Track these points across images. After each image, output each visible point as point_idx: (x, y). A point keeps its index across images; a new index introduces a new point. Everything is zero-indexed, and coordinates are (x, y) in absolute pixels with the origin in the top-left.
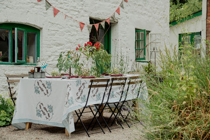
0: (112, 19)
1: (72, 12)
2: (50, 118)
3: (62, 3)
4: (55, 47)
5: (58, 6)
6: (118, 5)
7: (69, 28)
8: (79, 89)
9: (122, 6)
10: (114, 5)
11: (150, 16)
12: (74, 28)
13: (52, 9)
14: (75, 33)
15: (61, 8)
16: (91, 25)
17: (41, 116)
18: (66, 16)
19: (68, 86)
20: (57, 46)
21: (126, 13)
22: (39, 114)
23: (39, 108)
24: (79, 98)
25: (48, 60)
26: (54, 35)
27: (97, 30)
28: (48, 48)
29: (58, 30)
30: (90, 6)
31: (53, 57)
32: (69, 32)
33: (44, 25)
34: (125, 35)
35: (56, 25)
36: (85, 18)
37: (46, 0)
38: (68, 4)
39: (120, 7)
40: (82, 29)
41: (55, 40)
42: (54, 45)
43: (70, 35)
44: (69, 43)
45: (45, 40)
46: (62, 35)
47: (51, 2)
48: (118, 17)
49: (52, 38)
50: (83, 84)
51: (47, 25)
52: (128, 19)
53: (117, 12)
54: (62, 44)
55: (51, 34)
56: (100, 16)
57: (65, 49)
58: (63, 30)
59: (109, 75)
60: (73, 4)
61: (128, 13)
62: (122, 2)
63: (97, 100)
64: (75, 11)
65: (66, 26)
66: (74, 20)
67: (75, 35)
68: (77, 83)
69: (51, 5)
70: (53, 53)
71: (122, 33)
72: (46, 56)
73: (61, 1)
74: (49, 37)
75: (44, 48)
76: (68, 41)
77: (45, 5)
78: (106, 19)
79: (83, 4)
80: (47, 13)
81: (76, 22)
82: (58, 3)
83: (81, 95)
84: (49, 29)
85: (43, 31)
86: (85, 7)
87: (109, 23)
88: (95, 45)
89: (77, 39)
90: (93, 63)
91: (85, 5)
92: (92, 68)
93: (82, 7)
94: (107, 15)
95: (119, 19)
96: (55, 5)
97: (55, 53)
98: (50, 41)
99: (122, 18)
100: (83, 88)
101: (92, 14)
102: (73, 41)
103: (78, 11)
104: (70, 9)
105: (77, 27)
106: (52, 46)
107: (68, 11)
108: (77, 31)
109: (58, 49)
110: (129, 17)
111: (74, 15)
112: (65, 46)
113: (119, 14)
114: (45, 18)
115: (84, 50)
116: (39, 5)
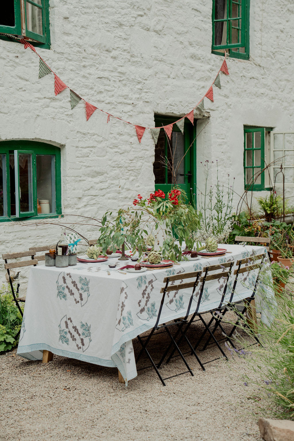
0: (198, 113)
1: (120, 107)
2: (85, 348)
3: (101, 92)
4: (90, 179)
5: (93, 98)
6: (209, 84)
7: (116, 139)
8: (144, 294)
9: (218, 84)
10: (202, 84)
11: (273, 98)
12: (125, 137)
13: (83, 105)
14: (128, 148)
15: (99, 101)
16: (159, 129)
17: (67, 341)
18: (109, 115)
19: (122, 289)
20: (93, 177)
21: (226, 96)
22: (63, 338)
23: (63, 326)
24: (142, 310)
25: (77, 206)
26: (88, 156)
27: (170, 138)
28: (77, 183)
29: (94, 146)
30: (155, 91)
31: (86, 198)
32: (116, 147)
33: (68, 139)
34: (224, 142)
35: (91, 135)
36: (146, 115)
37: (71, 90)
38: (112, 93)
39: (213, 86)
40: (141, 138)
41: (90, 166)
42: (88, 175)
43: (117, 153)
44: (117, 168)
45: (70, 168)
46: (102, 154)
47: (80, 93)
48: (210, 108)
49: (84, 163)
50: (151, 282)
51: (73, 139)
52: (229, 109)
53: (208, 98)
54: (103, 172)
55: (81, 154)
56: (175, 108)
57: (109, 181)
58: (103, 144)
59: (198, 256)
60: (123, 90)
61: (228, 96)
62: (218, 76)
63: (176, 309)
64: (126, 105)
65: (111, 136)
66: (124, 123)
67: (128, 152)
68: (138, 282)
69: (81, 99)
70: (86, 190)
71: (218, 138)
72: (73, 198)
73: (100, 88)
74: (79, 161)
75: (68, 183)
76: (113, 164)
77: (70, 99)
78: (186, 114)
79: (141, 88)
80: (73, 116)
81: (128, 126)
82: (93, 91)
83: (146, 305)
84: (77, 146)
85: (67, 150)
86: (146, 94)
87: (192, 122)
88: (171, 195)
89: (131, 159)
90: (168, 233)
91: (145, 90)
92: (165, 243)
93: (140, 94)
94: (188, 106)
95: (212, 110)
96: (88, 97)
97: (89, 191)
98: (79, 169)
99: (217, 108)
100: (150, 290)
101: (159, 108)
102: (123, 165)
103: (133, 103)
104: (116, 102)
105: (130, 135)
106: (84, 179)
107: (113, 106)
108: (131, 143)
109: (95, 183)
110: (231, 104)
111: (125, 112)
112: (108, 176)
113: (212, 101)
114: (70, 125)
115: (149, 204)
116: (59, 101)
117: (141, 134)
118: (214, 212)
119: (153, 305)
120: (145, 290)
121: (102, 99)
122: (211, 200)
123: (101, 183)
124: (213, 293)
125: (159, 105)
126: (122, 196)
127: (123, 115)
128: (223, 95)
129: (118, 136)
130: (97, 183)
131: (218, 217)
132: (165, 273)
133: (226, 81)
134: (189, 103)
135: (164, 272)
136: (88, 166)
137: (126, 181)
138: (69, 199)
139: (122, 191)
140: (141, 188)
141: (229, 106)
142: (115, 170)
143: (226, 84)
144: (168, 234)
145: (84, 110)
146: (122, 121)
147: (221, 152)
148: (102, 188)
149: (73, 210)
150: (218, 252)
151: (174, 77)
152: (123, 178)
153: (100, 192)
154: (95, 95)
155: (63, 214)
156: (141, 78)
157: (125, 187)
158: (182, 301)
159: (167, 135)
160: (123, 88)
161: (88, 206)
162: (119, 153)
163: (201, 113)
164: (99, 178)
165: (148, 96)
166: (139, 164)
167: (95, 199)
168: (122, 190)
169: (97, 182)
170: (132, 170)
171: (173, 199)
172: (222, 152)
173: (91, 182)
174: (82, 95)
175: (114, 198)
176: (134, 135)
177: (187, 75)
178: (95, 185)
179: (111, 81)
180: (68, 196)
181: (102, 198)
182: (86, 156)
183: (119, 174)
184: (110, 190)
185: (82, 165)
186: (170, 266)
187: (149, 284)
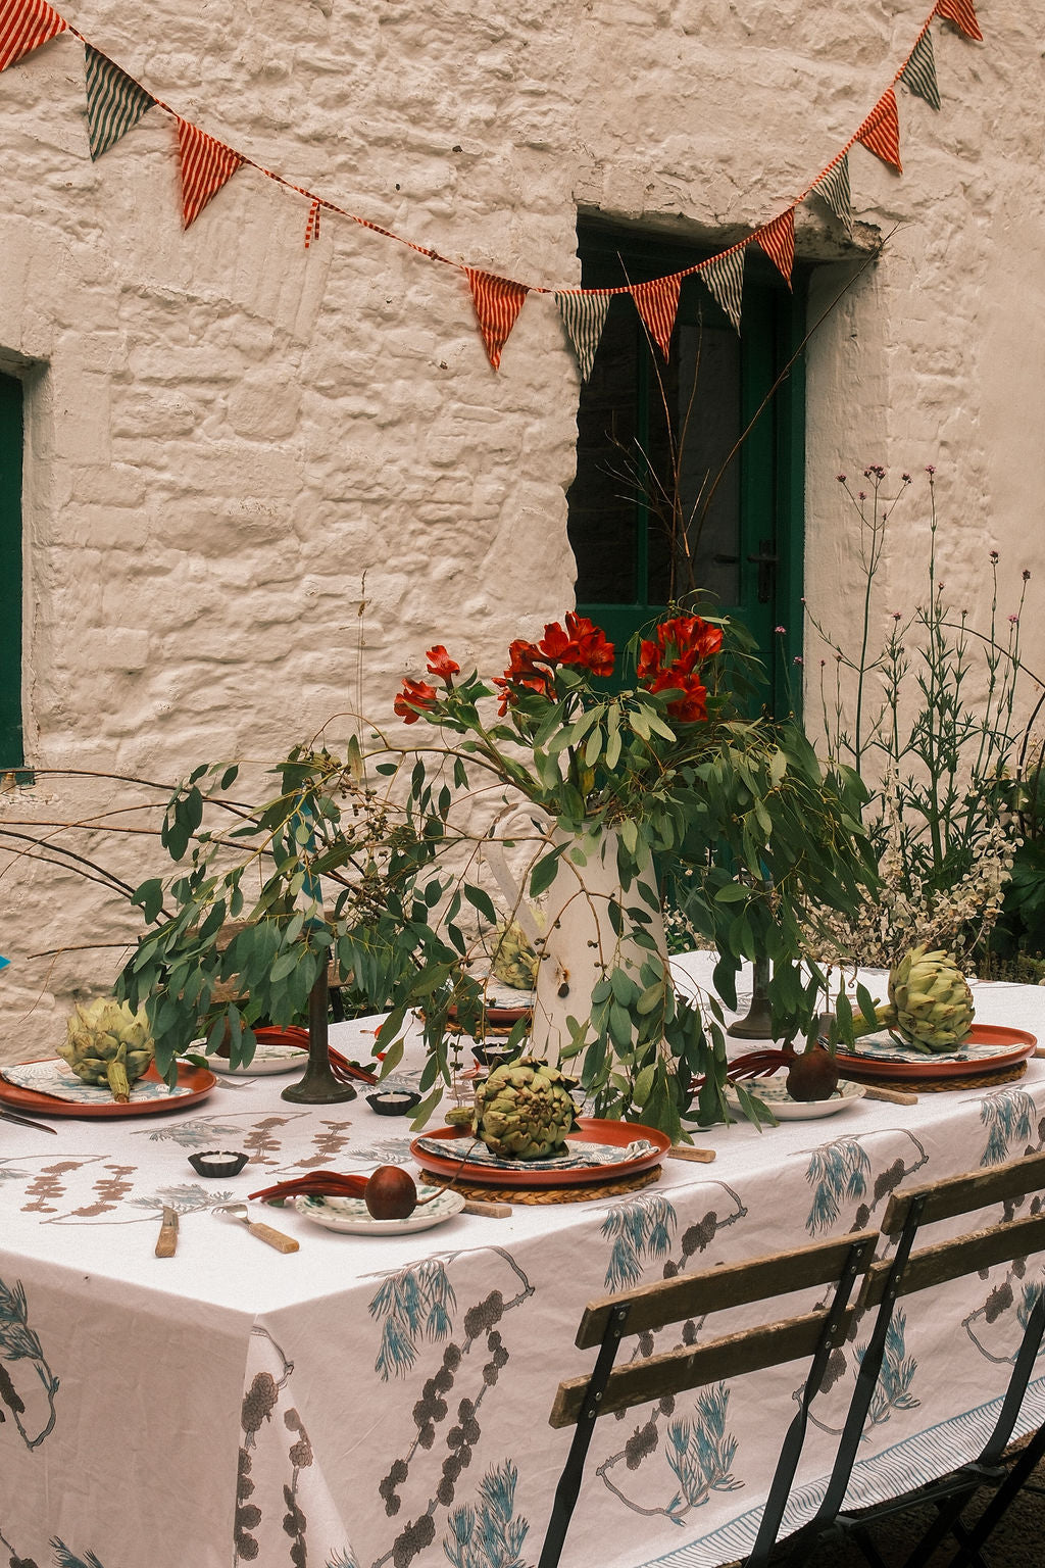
0: (818, 225)
1: (385, 167)
3: (274, 76)
4: (196, 564)
5: (227, 104)
6: (881, 76)
7: (356, 341)
8: (428, 1409)
9: (921, 82)
10: (842, 74)
12: (410, 336)
13: (164, 140)
14: (425, 393)
16: (601, 301)
18: (319, 208)
20: (215, 551)
21: (965, 150)
24: (413, 1540)
25: (111, 721)
26: (187, 433)
27: (666, 351)
28: (114, 584)
29: (227, 375)
30: (586, 92)
31: (170, 674)
32: (356, 385)
33: (65, 327)
34: (949, 388)
35: (208, 314)
36: (531, 219)
37: (88, 47)
38: (340, 84)
39: (897, 92)
40: (499, 345)
41: (199, 492)
42: (187, 542)
43: (359, 422)
44: (358, 505)
45: (73, 498)
46: (274, 423)
47: (149, 67)
48: (881, 201)
49: (161, 469)
50: (485, 1315)
51: (99, 328)
52: (980, 222)
53: (869, 149)
54: (277, 524)
55: (145, 419)
56: (695, 190)
57: (308, 578)
58: (281, 368)
59: (840, 1083)
60: (402, 73)
61: (977, 153)
62: (923, 41)
63: (676, 1502)
64: (415, 156)
65: (329, 322)
66: (403, 254)
67: (423, 419)
68: (383, 1319)
69: (152, 102)
70: (172, 629)
71: (923, 368)
72: (92, 674)
73: (267, 53)
74: (129, 456)
75: (61, 585)
76: (338, 484)
77: (82, 100)
78: (753, 225)
79: (507, 68)
80: (98, 195)
81: (427, 275)
82: (228, 66)
83: (446, 1493)
84: (121, 368)
85: (57, 391)
86: (532, 105)
87: (786, 273)
88: (656, 655)
89: (445, 460)
90: (629, 924)
91: (530, 84)
92: (605, 999)
93: (500, 102)
94: (764, 186)
95: (891, 216)
96: (193, 94)
97: (190, 632)
98: (132, 506)
99: (921, 210)
100: (480, 1378)
101: (606, 182)
102: (397, 488)
103: (457, 149)
104: (363, 136)
105: (438, 322)
106: (158, 562)
107: (341, 158)
108: (444, 367)
109: (225, 586)
110: (990, 190)
111: (409, 196)
112: (306, 548)
113: (894, 169)
114: (78, 247)
115: (502, 713)
116: (15, 107)
117: (502, 321)
118: (913, 764)
119: (500, 1491)
120: (443, 1380)
121: (280, 114)
122: (893, 697)
123: (259, 592)
124: (940, 1349)
125: (608, 167)
126: (386, 667)
127: (399, 212)
128: (951, 141)
129: (366, 327)
130: (238, 588)
131: (932, 794)
132: (598, 1237)
133: (966, 73)
134: (770, 171)
135: (589, 1228)
136: (187, 492)
137: (413, 580)
138: (64, 676)
139: (387, 638)
140: (495, 620)
141: (980, 204)
142: (347, 516)
143: (967, 89)
144: (628, 930)
145: (170, 168)
146: (393, 246)
147: (937, 443)
148: (267, 617)
149: (90, 744)
150: (978, 1052)
151: (689, 24)
152: (392, 562)
153: (253, 637)
154: (237, 86)
155: (29, 763)
156: (505, 12)
157: (407, 614)
158: (720, 1429)
159: (652, 336)
160: (405, 61)
161: (183, 718)
162: (369, 422)
163: (833, 229)
164: (249, 557)
165: (545, 114)
166: (489, 486)
167: (229, 681)
168: (386, 630)
169: (237, 583)
170: (447, 520)
171: (667, 682)
172: (943, 444)
173: (203, 579)
174: (157, 83)
175: (337, 678)
176: (459, 325)
177: (759, 19)
178: (225, 598)
179: (336, 17)
180: (59, 661)
181: (270, 674)
182: (177, 428)
183: (369, 542)
184: (319, 628)
185: (148, 484)
186: (639, 1175)
187: (472, 1333)
